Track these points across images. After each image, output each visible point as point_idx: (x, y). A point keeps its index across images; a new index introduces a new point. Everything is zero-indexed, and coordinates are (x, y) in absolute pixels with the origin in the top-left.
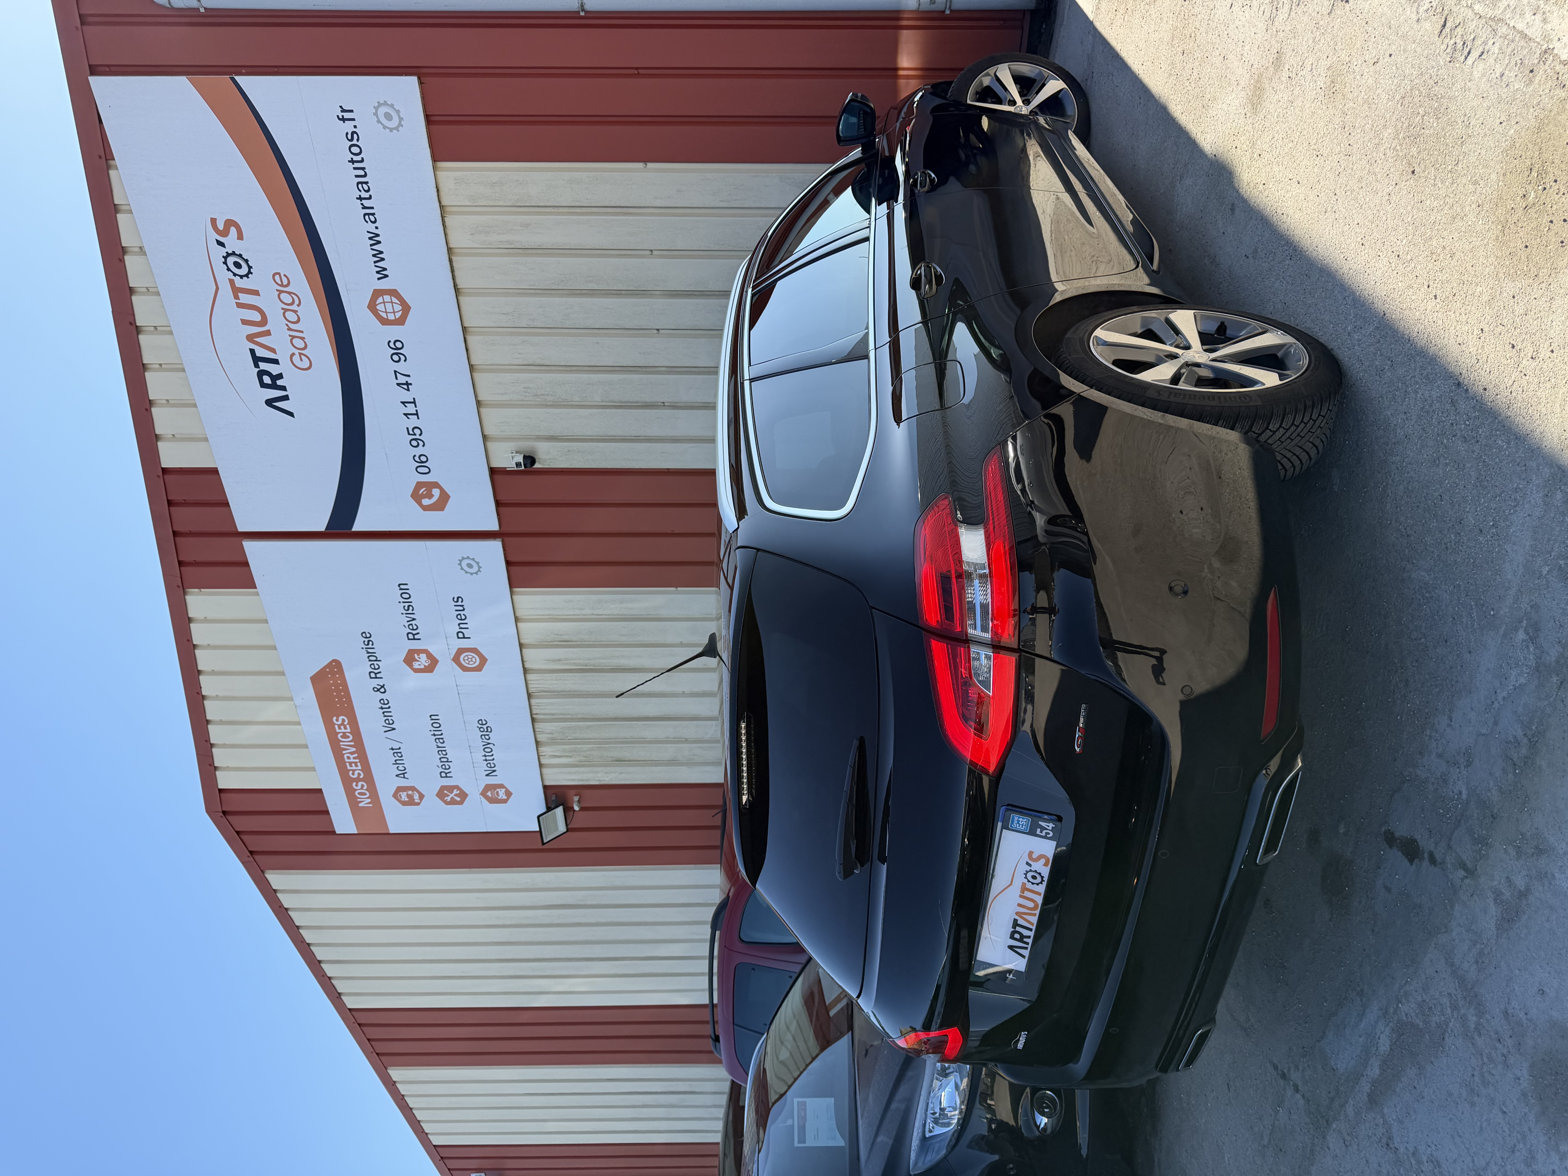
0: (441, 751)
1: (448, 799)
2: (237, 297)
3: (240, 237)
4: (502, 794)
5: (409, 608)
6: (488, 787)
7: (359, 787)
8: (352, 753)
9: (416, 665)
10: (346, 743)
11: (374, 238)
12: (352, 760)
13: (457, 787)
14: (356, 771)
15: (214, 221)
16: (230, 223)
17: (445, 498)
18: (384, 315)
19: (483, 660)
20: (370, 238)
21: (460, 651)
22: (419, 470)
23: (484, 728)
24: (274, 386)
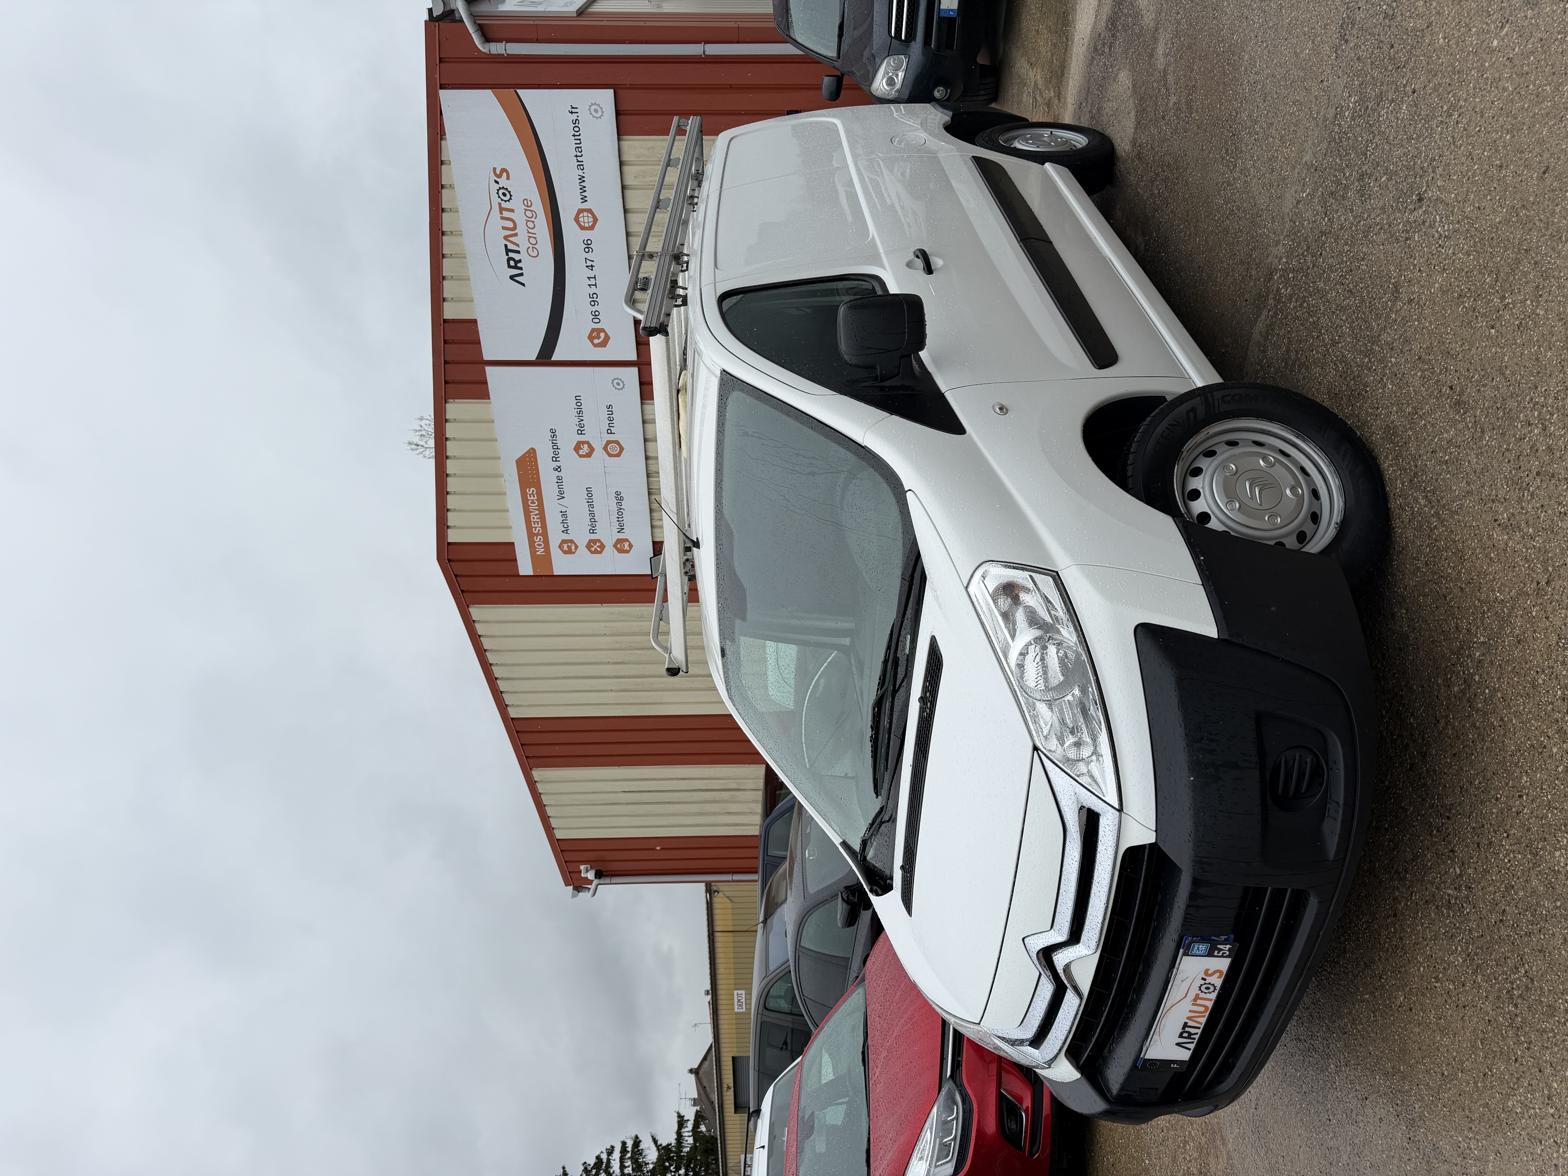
0: (592, 514)
1: (593, 549)
2: (501, 213)
3: (508, 178)
4: (627, 547)
5: (580, 412)
6: (620, 541)
7: (538, 540)
8: (536, 515)
9: (581, 452)
10: (533, 507)
11: (582, 179)
12: (536, 520)
13: (599, 541)
14: (537, 528)
15: (495, 169)
16: (504, 170)
17: (607, 338)
18: (583, 224)
19: (622, 449)
20: (580, 179)
21: (609, 442)
22: (594, 320)
23: (619, 498)
24: (516, 267)
